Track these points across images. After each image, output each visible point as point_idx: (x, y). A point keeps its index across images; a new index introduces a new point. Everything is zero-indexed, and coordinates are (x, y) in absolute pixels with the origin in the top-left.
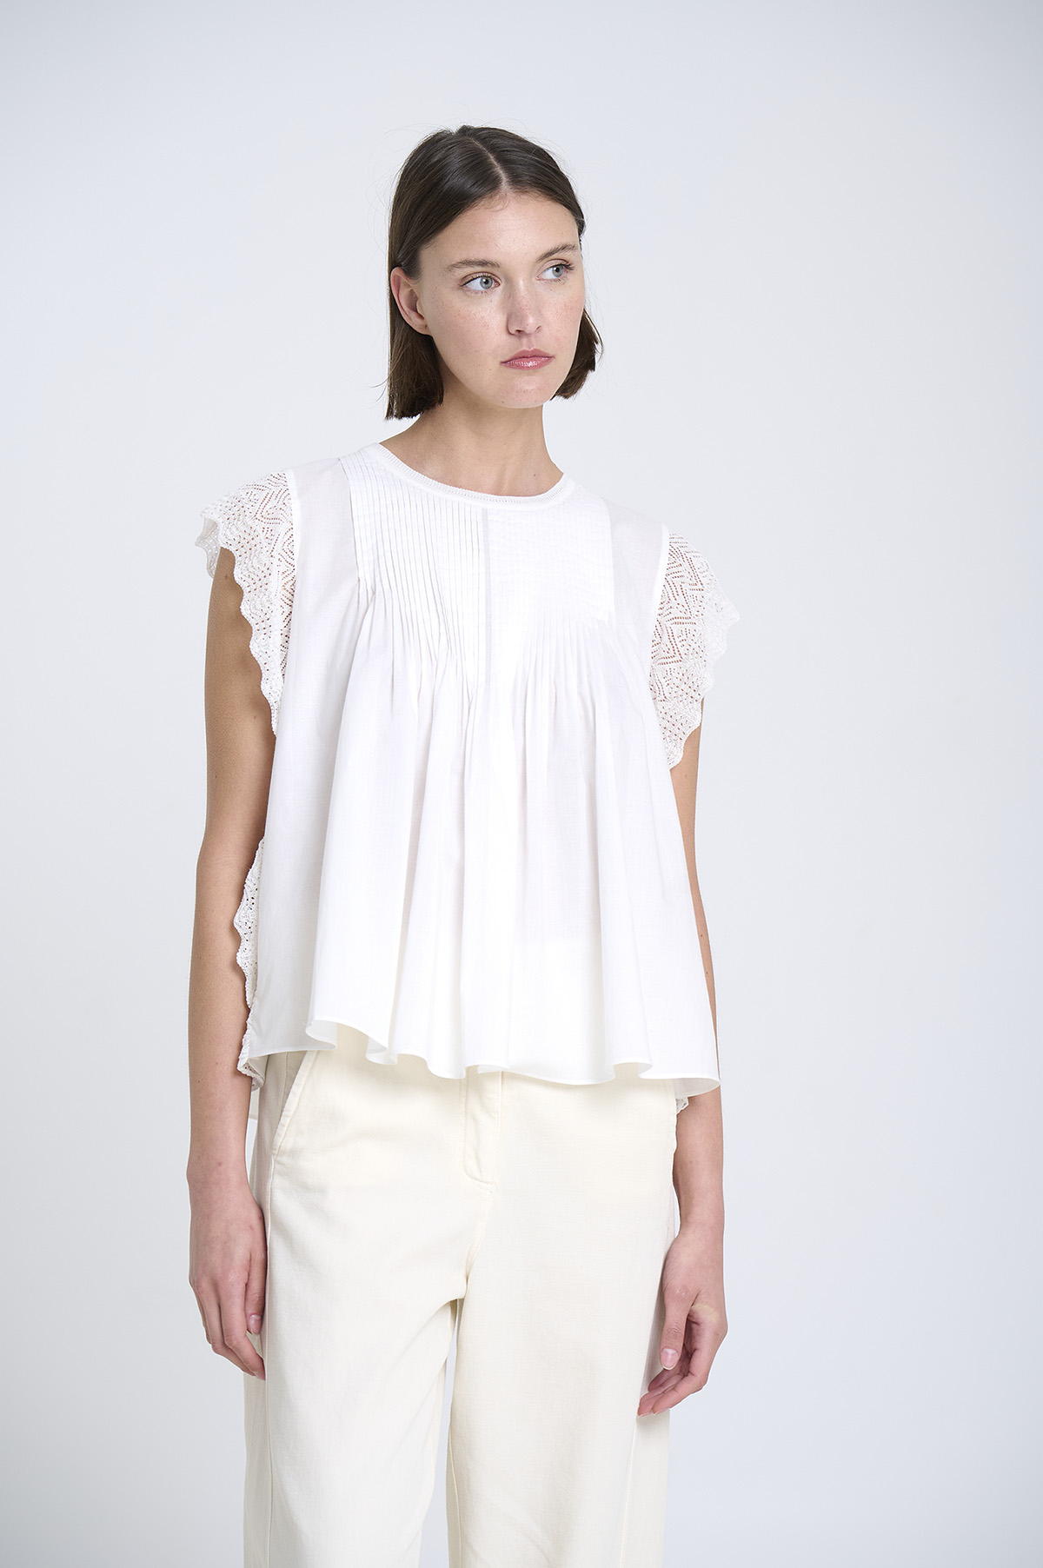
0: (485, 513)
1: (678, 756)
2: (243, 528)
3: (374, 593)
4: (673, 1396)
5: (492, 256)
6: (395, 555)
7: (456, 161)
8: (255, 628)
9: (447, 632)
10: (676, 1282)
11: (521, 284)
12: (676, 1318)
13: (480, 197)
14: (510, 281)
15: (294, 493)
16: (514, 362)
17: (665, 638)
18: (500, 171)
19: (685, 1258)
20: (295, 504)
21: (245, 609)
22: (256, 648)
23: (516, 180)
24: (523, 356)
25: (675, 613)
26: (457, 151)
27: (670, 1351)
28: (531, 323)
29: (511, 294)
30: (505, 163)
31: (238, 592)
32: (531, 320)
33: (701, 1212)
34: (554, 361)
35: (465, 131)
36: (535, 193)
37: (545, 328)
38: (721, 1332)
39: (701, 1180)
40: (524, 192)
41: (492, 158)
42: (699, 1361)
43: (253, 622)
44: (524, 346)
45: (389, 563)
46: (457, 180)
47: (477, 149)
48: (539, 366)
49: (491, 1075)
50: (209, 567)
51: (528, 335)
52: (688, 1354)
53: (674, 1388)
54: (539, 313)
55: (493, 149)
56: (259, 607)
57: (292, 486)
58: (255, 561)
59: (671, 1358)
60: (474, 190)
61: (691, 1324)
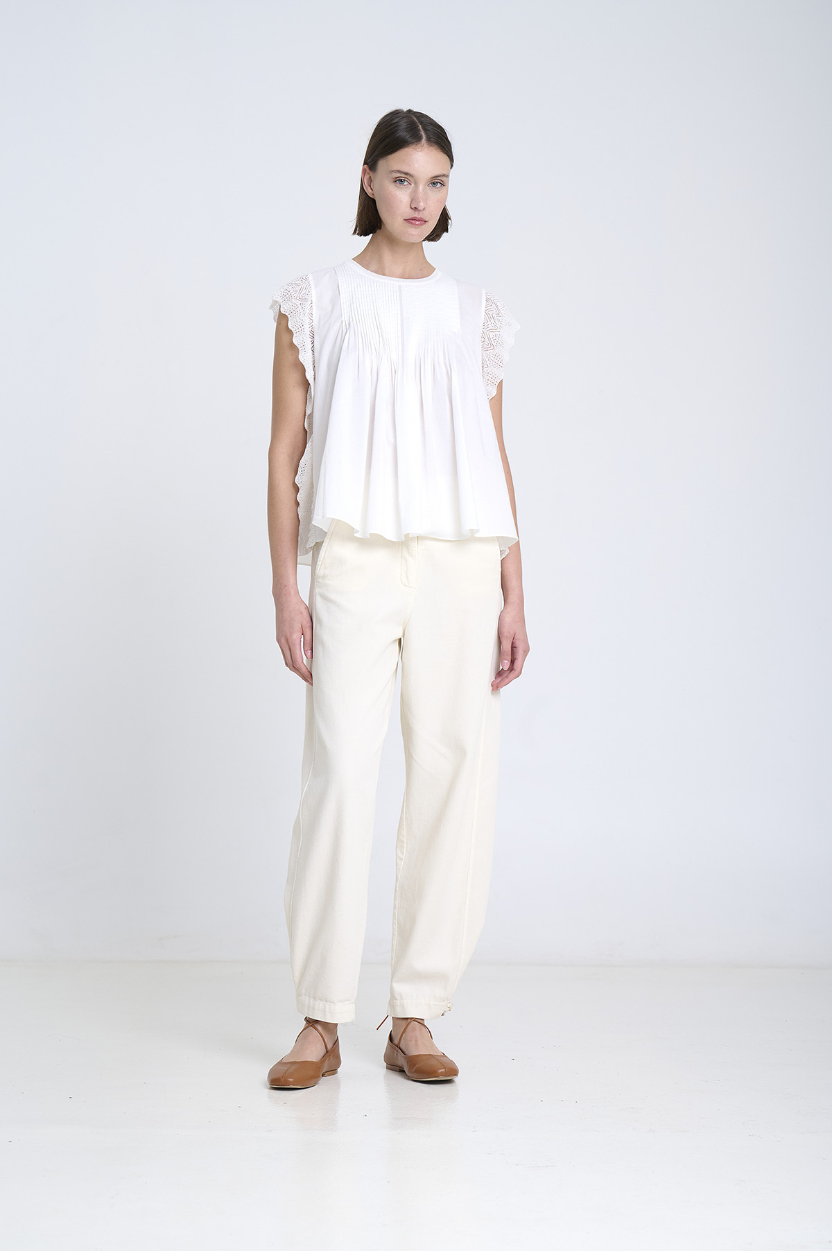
0: (400, 287)
1: (494, 393)
2: (291, 304)
3: (349, 325)
4: (507, 680)
5: (411, 172)
6: (359, 309)
7: (403, 124)
8: (300, 349)
9: (383, 340)
10: (505, 631)
11: (421, 187)
12: (507, 646)
13: (412, 143)
14: (416, 183)
15: (313, 287)
16: (411, 221)
17: (486, 339)
18: (422, 133)
19: (508, 619)
20: (313, 292)
21: (295, 341)
22: (301, 358)
23: (428, 139)
24: (414, 219)
25: (490, 327)
26: (405, 120)
27: (506, 662)
28: (421, 205)
29: (415, 191)
30: (425, 130)
31: (291, 333)
32: (422, 204)
33: (513, 597)
34: (427, 223)
35: (410, 111)
36: (436, 147)
37: (427, 208)
38: (526, 651)
39: (512, 583)
40: (432, 146)
41: (420, 126)
42: (517, 664)
43: (299, 347)
44: (416, 215)
45: (356, 312)
46: (402, 133)
47: (414, 121)
48: (421, 225)
49: (412, 539)
50: (275, 318)
51: (419, 211)
52: (513, 662)
53: (507, 677)
54: (426, 201)
55: (421, 123)
56: (301, 339)
57: (312, 283)
58: (298, 319)
59: (506, 664)
60: (410, 140)
61: (513, 647)
